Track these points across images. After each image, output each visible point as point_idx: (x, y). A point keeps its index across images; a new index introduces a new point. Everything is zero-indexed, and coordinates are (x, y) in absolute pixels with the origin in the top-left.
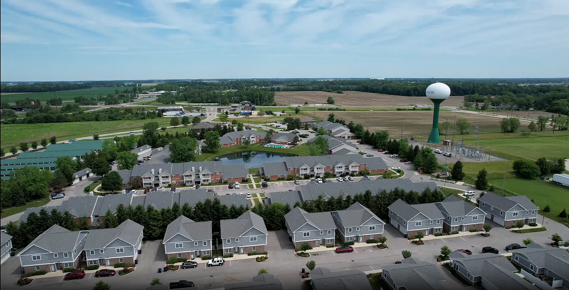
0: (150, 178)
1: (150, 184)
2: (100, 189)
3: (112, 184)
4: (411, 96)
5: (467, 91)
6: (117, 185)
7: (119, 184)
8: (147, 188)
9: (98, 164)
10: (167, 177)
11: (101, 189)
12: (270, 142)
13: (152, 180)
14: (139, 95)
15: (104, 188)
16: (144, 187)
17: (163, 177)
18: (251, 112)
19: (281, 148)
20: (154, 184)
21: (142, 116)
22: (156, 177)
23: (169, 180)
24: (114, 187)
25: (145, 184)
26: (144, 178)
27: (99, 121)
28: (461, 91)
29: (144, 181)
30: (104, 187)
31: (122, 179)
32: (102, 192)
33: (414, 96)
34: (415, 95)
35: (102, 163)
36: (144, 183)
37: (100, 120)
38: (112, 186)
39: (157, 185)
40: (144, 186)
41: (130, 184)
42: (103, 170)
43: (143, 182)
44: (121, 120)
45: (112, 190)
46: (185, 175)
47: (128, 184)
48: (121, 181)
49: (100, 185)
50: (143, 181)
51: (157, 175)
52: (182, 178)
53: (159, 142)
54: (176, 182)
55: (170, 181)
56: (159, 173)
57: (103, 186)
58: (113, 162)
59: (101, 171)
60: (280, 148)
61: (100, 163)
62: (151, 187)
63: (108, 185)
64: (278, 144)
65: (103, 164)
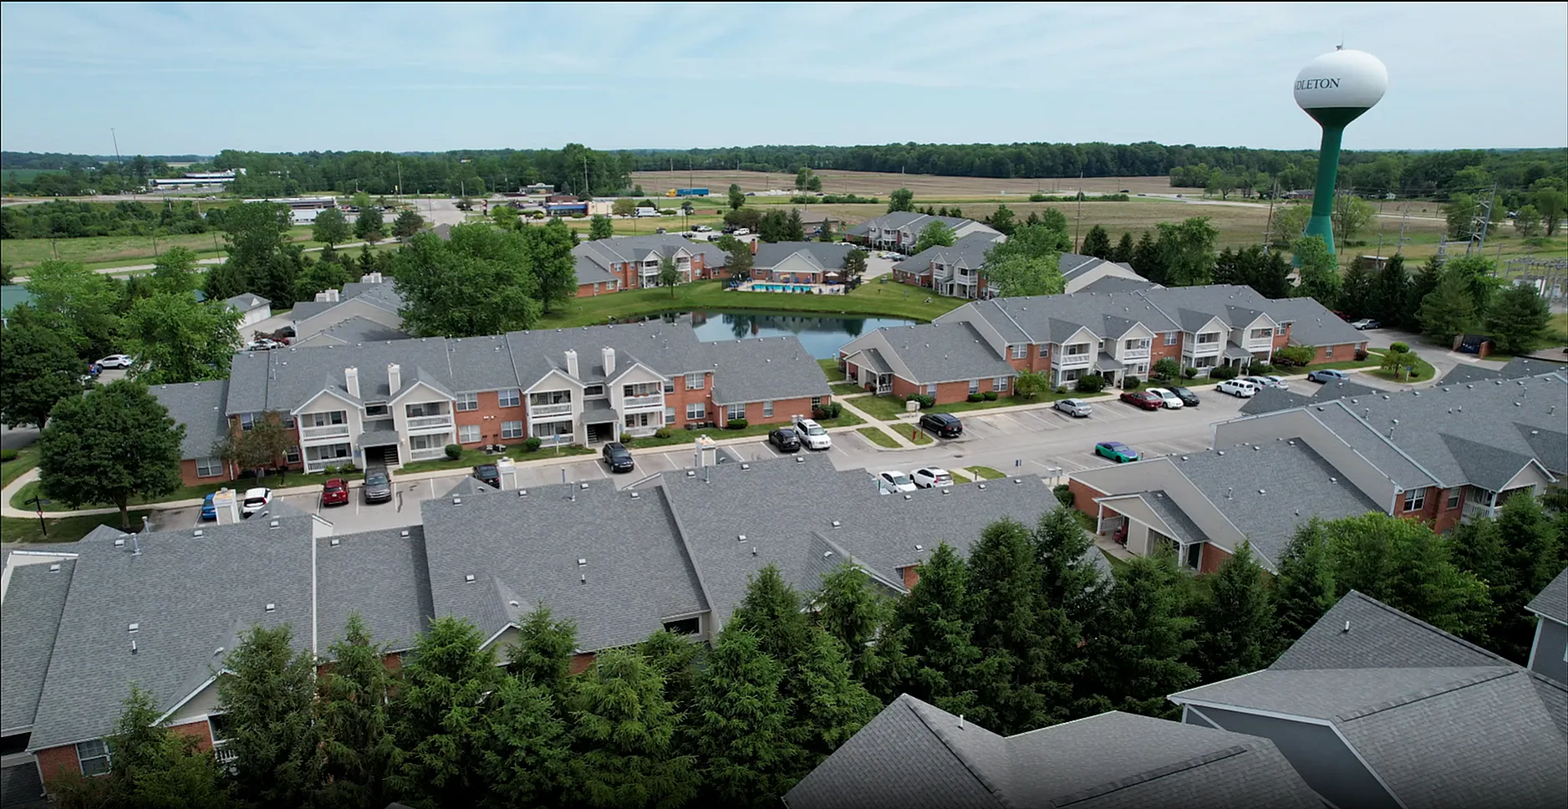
0: (338, 418)
1: (342, 451)
2: (30, 496)
3: (116, 458)
4: (1008, 177)
5: (1156, 162)
6: (149, 469)
7: (160, 456)
8: (327, 473)
9: (10, 360)
10: (433, 408)
11: (36, 499)
12: (746, 277)
13: (354, 432)
14: (158, 181)
15: (57, 488)
16: (307, 471)
17: (413, 411)
18: (586, 205)
19: (809, 292)
20: (366, 449)
21: (191, 223)
22: (372, 410)
23: (447, 427)
24: (128, 480)
25: (312, 450)
26: (307, 419)
27: (13, 238)
28: (1137, 161)
29: (309, 437)
30: (59, 482)
31: (182, 427)
32: (46, 515)
33: (1016, 177)
34: (1019, 175)
35: (32, 351)
36: (308, 448)
37: (14, 234)
38: (118, 472)
39: (381, 455)
40: (306, 462)
41: (224, 457)
42: (44, 390)
43: (304, 444)
44: (106, 235)
45: (118, 495)
46: (532, 395)
47: (213, 457)
48: (177, 437)
49: (33, 475)
50: (302, 437)
51: (376, 401)
52: (518, 410)
53: (305, 280)
54: (485, 437)
55: (452, 429)
56: (385, 390)
57: (51, 479)
58: (98, 362)
59: (35, 397)
60: (807, 292)
61: (19, 349)
62: (353, 471)
63: (91, 469)
64: (782, 282)
65: (39, 357)
